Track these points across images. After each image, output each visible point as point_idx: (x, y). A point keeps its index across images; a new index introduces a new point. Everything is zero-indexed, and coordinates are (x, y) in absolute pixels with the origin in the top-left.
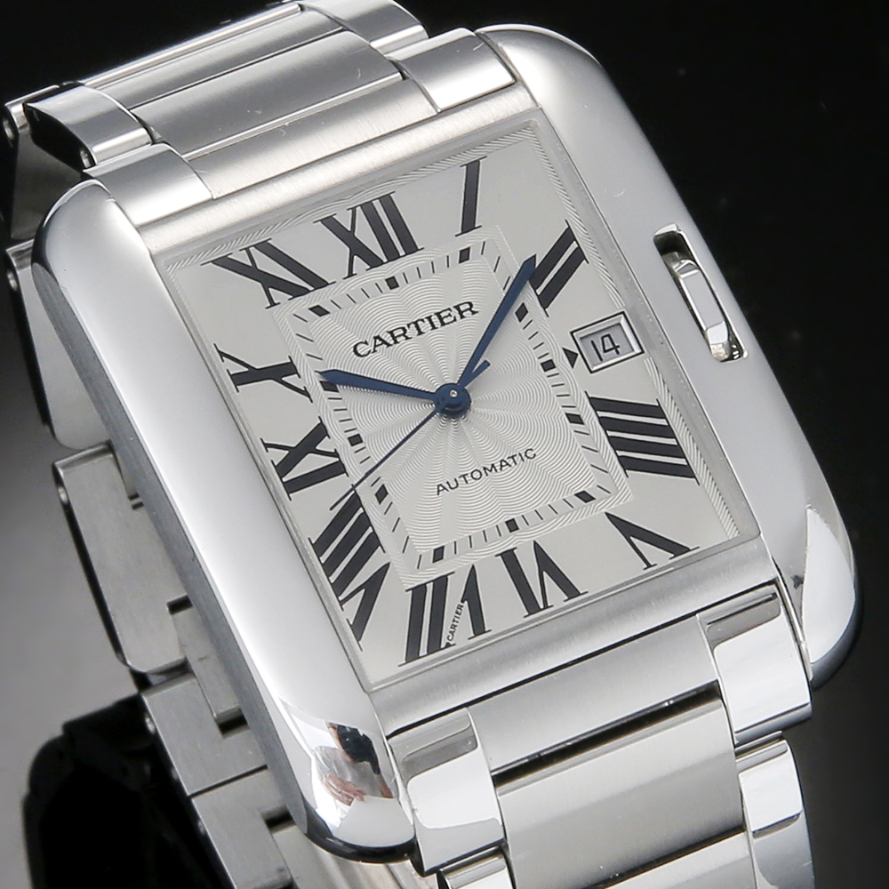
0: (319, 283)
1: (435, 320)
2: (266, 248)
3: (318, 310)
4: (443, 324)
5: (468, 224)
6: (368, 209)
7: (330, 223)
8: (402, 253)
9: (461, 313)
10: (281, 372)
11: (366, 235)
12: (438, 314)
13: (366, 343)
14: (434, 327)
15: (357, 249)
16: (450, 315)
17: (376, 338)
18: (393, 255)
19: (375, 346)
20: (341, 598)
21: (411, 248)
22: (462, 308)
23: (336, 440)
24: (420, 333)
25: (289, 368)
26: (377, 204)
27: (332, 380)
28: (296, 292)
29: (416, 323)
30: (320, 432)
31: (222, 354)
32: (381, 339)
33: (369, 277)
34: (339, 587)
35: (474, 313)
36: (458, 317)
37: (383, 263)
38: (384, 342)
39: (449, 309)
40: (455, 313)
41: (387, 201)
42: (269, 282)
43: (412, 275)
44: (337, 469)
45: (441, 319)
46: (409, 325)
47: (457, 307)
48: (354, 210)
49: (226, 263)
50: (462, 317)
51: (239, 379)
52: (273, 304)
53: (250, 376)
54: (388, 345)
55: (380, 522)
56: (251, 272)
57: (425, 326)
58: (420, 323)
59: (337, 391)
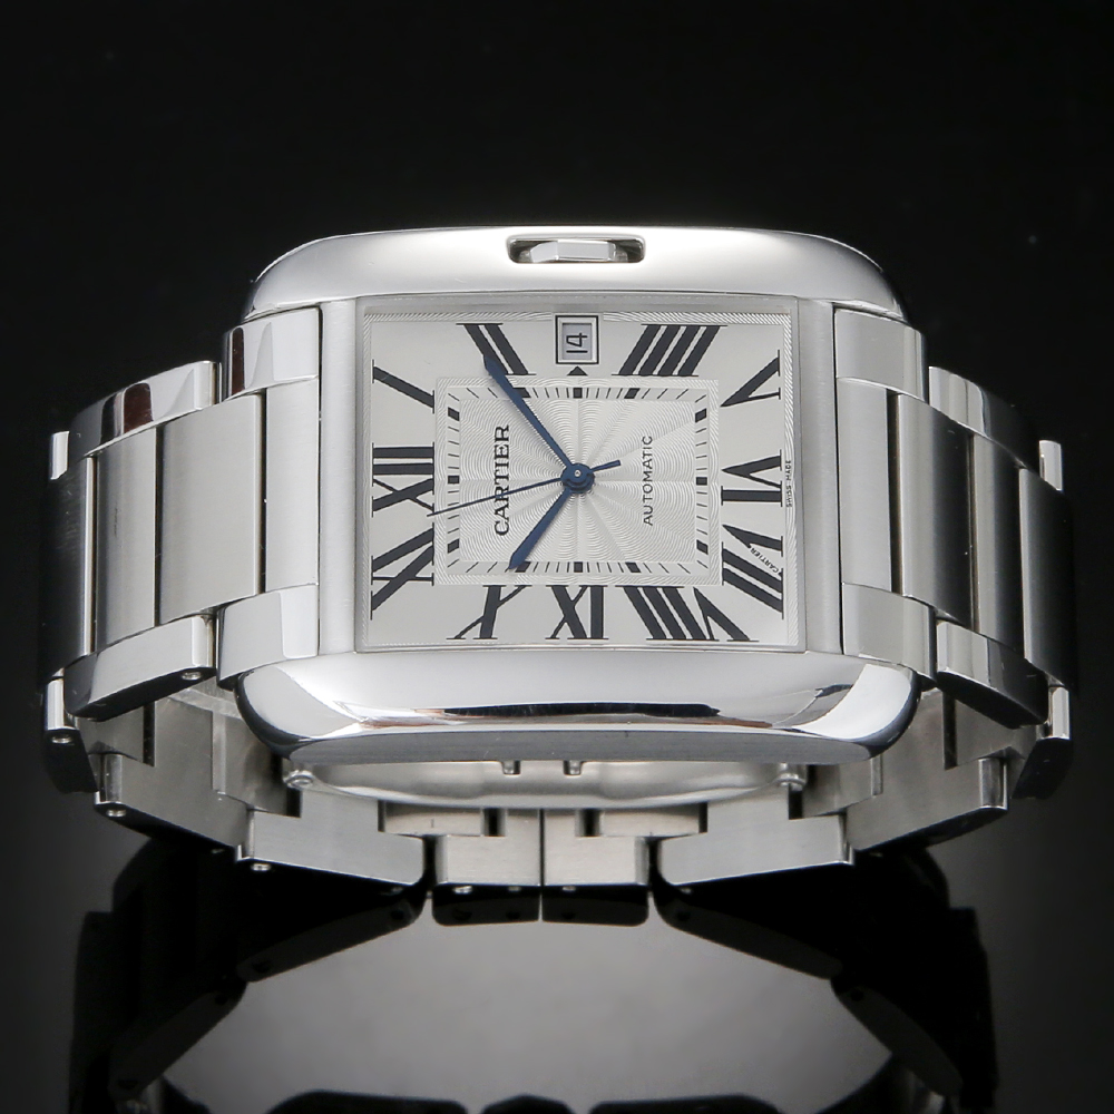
0: (429, 536)
1: (499, 461)
2: (379, 563)
3: (453, 546)
4: (507, 456)
5: (428, 399)
6: (378, 470)
7: (379, 504)
8: (430, 461)
9: (503, 439)
10: (494, 598)
11: (402, 482)
12: (497, 457)
13: (497, 522)
14: (507, 465)
15: (411, 493)
16: (501, 448)
17: (496, 513)
18: (429, 469)
19: (503, 516)
20: (708, 637)
21: (428, 452)
22: (499, 436)
23: (573, 583)
24: (507, 477)
25: (494, 591)
26: (379, 461)
27: (519, 562)
28: (428, 557)
29: (497, 477)
30: (560, 591)
31: (458, 637)
32: (499, 510)
33: (441, 496)
34: (698, 635)
35: (507, 429)
36: (506, 443)
37: (433, 479)
38: (503, 509)
39: (496, 446)
40: (501, 443)
41: (378, 453)
42: (410, 574)
43: (453, 462)
44: (598, 592)
45: (502, 456)
46: (496, 483)
47: (497, 439)
48: (375, 481)
49: (377, 600)
50: (507, 439)
51: (486, 633)
52: (431, 579)
53: (487, 624)
54: (507, 506)
55: (657, 579)
56: (394, 584)
57: (503, 471)
58: (498, 474)
59: (529, 563)
